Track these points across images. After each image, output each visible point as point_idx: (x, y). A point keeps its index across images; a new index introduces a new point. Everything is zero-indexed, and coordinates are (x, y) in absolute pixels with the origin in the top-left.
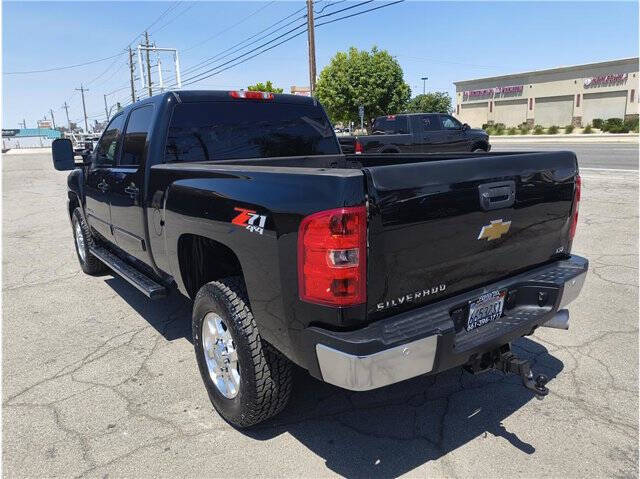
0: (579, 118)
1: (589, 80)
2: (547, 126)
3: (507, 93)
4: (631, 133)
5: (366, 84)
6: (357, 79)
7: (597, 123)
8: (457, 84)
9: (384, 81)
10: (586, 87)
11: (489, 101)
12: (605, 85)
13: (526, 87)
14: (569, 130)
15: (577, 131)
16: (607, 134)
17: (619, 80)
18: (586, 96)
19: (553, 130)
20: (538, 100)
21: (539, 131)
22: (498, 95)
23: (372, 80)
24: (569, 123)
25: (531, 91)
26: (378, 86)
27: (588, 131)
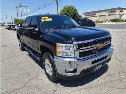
0: (107, 19)
1: (109, 12)
2: (101, 21)
3: (93, 15)
4: (117, 22)
5: (70, 13)
6: (69, 12)
7: (111, 20)
8: (84, 13)
9: (74, 12)
10: (108, 13)
11: (90, 16)
12: (112, 13)
13: (97, 14)
14: (105, 22)
15: (107, 22)
16: (113, 22)
17: (114, 12)
18: (108, 15)
19: (102, 22)
20: (99, 16)
21: (100, 22)
22: (91, 15)
23: (72, 12)
24: (105, 20)
25: (98, 14)
26: (73, 13)
27: (109, 22)
